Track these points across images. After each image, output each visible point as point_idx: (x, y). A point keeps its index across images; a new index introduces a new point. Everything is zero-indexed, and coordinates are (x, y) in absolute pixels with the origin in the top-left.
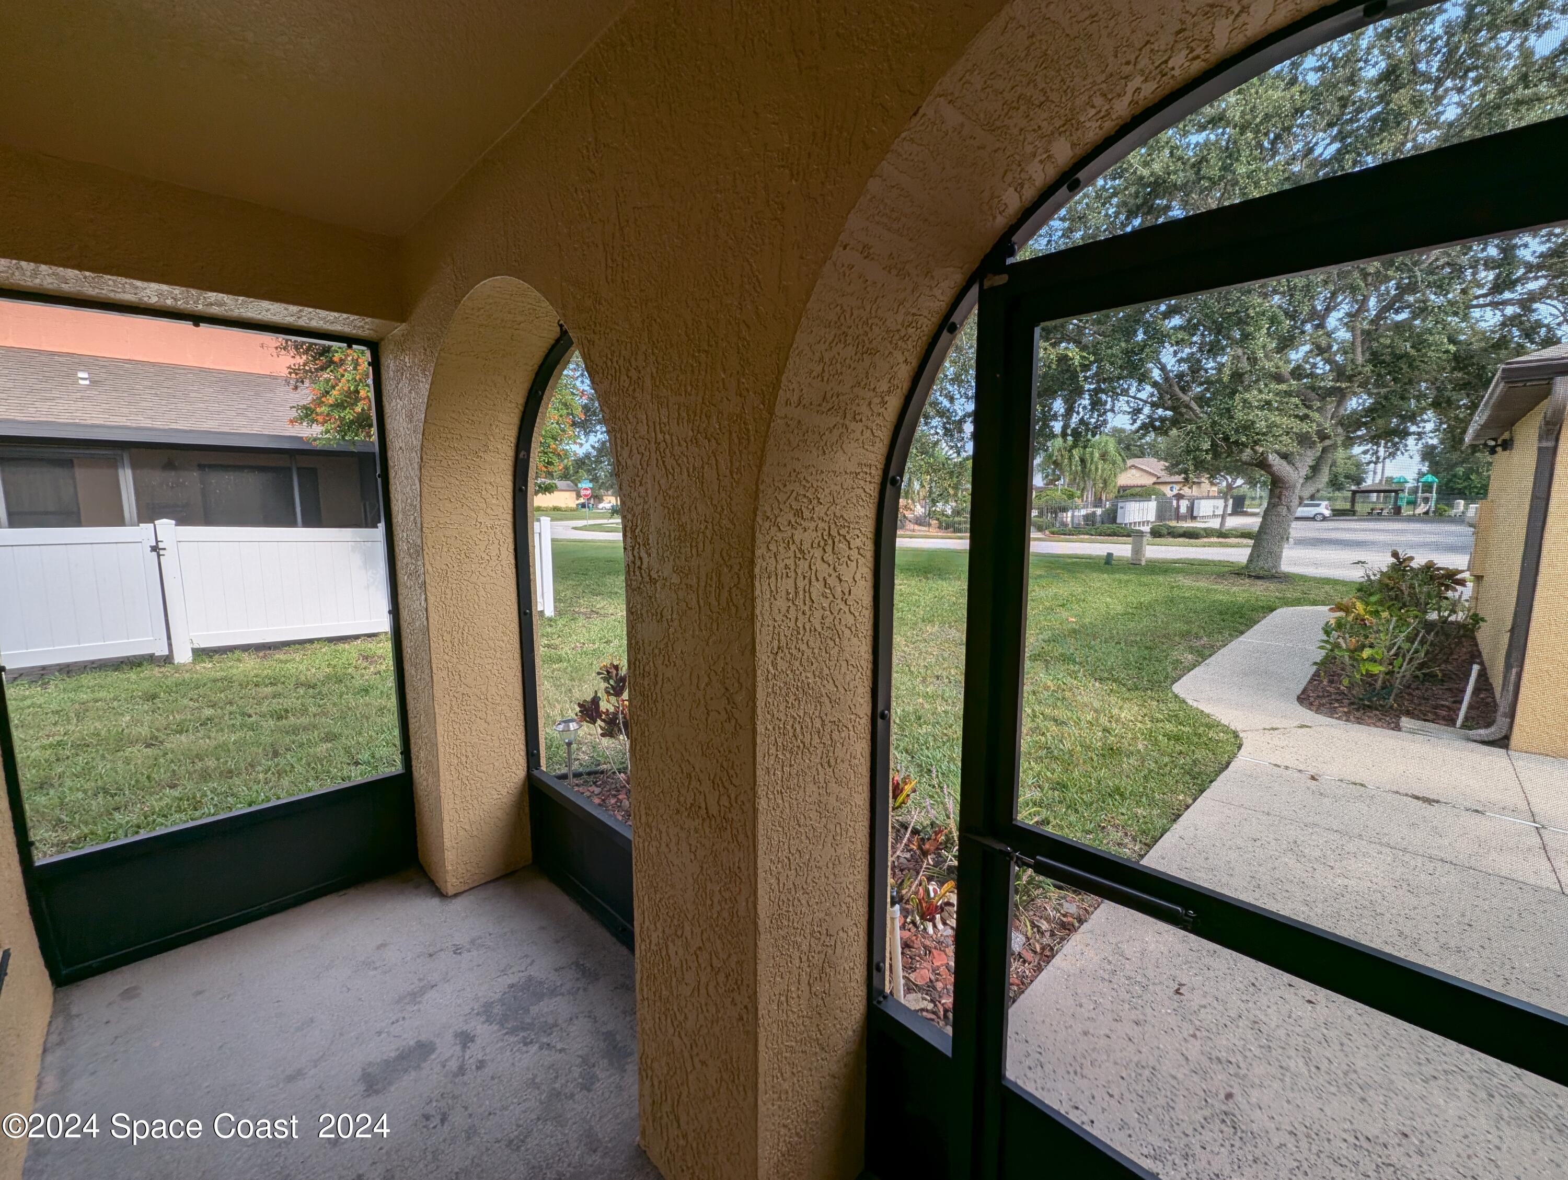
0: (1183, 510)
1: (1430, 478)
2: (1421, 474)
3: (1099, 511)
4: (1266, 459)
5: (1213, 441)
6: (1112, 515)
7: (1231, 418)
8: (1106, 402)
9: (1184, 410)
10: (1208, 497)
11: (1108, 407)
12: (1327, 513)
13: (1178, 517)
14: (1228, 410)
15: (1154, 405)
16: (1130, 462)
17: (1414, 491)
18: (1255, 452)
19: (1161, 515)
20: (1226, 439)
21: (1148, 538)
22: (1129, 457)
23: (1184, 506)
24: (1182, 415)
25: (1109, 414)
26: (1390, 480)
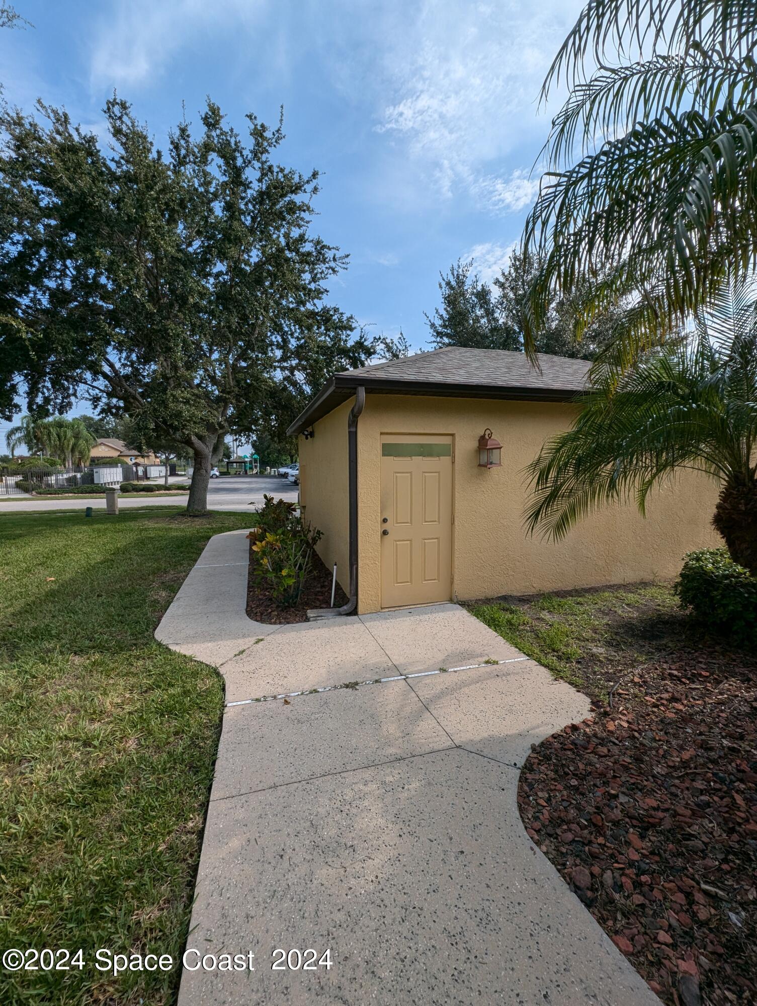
0: (140, 473)
1: (256, 456)
2: (252, 455)
3: (79, 475)
4: (190, 438)
5: (156, 422)
6: (89, 478)
7: (166, 407)
8: (69, 388)
9: (132, 400)
10: (155, 465)
11: (71, 391)
12: (218, 474)
13: (138, 478)
14: (163, 401)
15: (110, 395)
16: (99, 441)
17: (251, 462)
18: (184, 433)
19: (126, 477)
20: (165, 422)
21: (119, 493)
22: (99, 437)
23: (140, 470)
24: (131, 403)
25: (73, 399)
26: (240, 457)
